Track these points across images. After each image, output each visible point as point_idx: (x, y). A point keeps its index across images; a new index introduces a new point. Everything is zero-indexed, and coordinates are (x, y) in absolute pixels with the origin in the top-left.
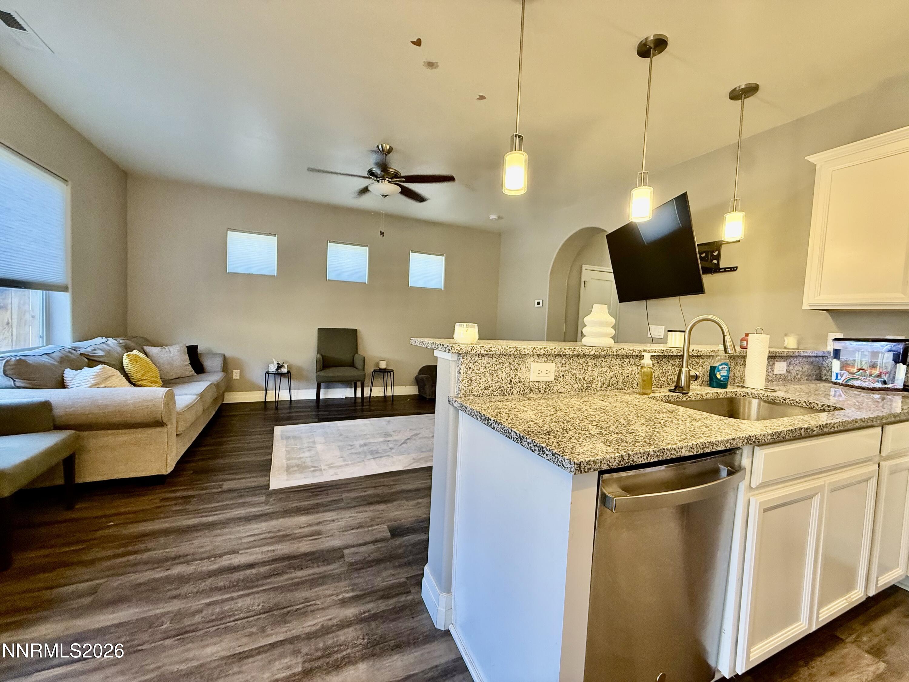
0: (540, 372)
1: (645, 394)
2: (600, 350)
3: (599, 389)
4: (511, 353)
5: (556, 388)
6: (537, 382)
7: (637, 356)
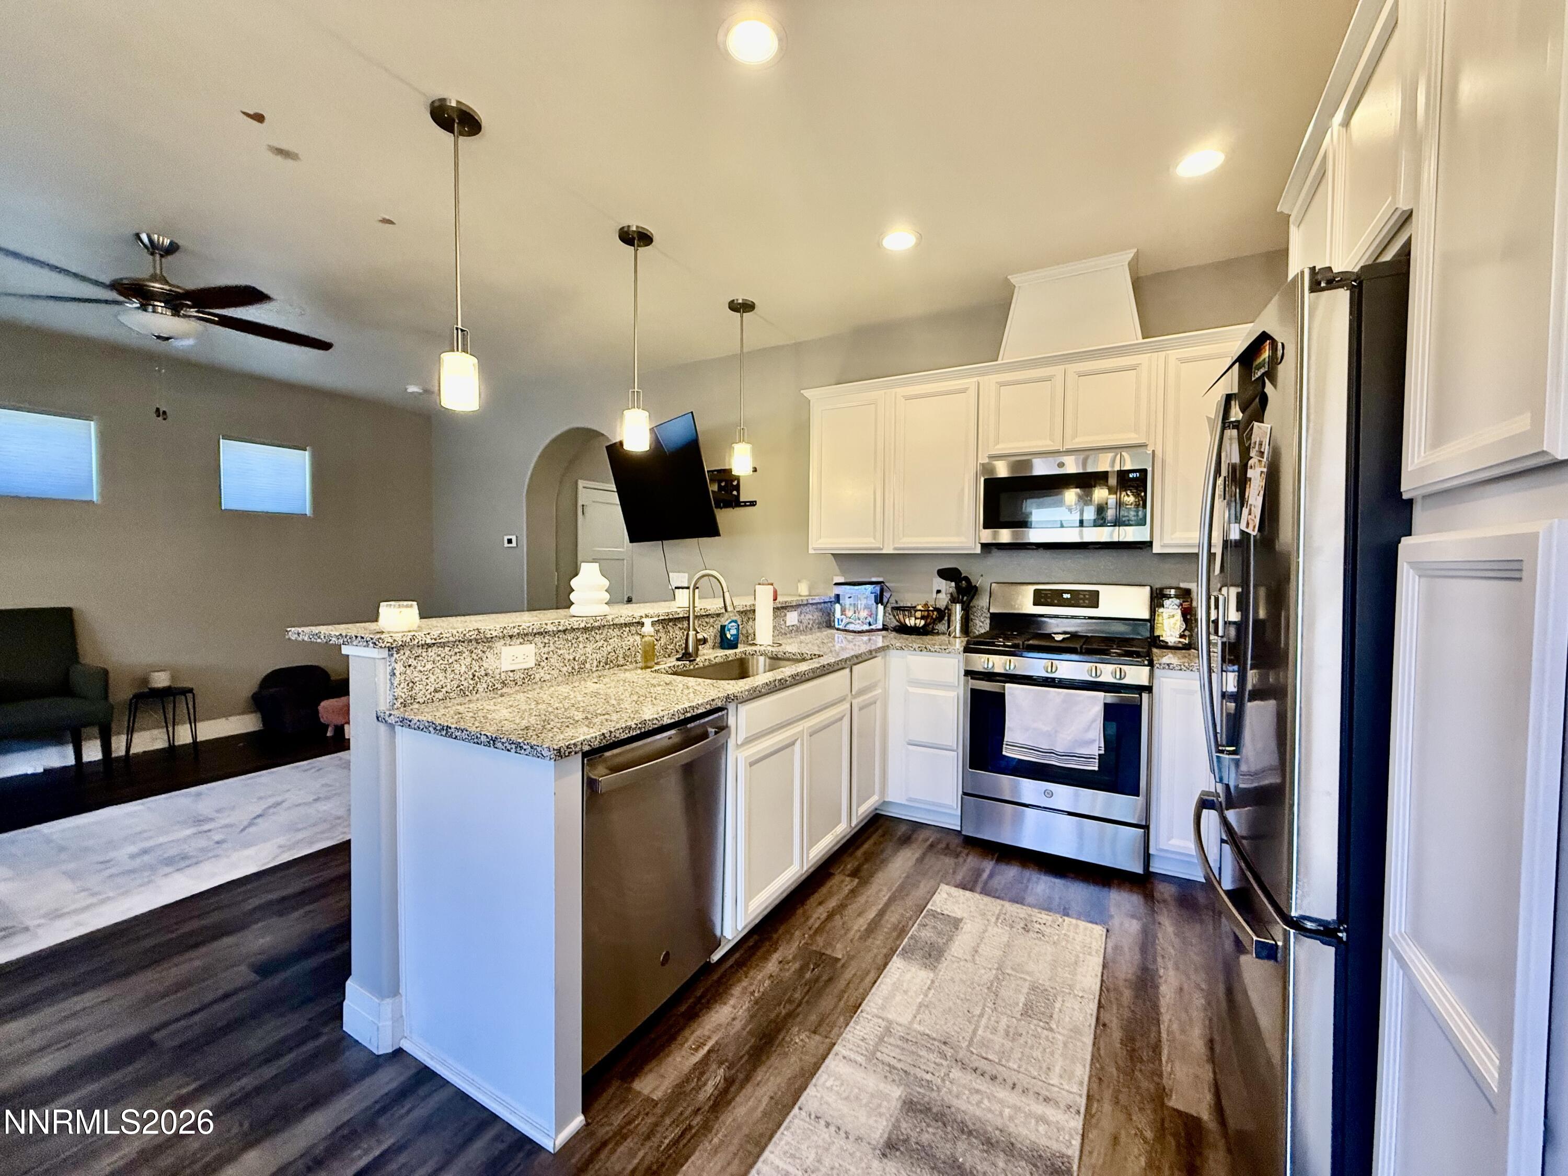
0: (514, 658)
1: (647, 667)
2: (592, 621)
3: (594, 669)
4: (472, 637)
5: (538, 676)
6: (511, 671)
7: (638, 623)
